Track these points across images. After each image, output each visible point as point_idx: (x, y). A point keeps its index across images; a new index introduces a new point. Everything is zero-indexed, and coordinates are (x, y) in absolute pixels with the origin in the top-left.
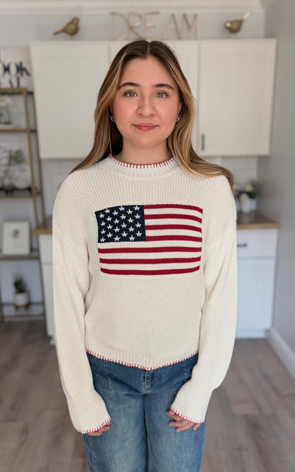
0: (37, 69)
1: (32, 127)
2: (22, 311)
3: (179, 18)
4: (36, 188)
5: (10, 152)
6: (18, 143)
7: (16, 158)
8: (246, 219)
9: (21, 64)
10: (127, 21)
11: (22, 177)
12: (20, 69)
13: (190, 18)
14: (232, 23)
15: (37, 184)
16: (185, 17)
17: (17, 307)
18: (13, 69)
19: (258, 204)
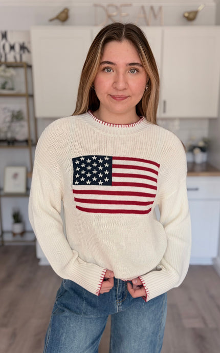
0: (34, 47)
1: (30, 92)
2: (18, 238)
3: (147, 10)
4: (32, 141)
5: (13, 112)
6: (18, 105)
7: (17, 117)
8: (198, 168)
9: (24, 43)
10: (106, 11)
11: (21, 131)
12: (23, 48)
13: (156, 9)
14: (189, 13)
15: (33, 137)
16: (152, 8)
17: (14, 234)
18: (17, 48)
19: (208, 157)
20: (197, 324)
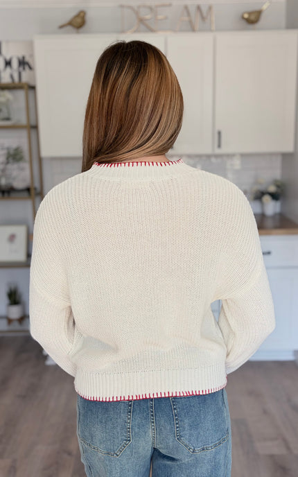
0: (39, 63)
1: (33, 123)
2: (16, 326)
3: (193, 10)
4: (35, 189)
5: (8, 149)
6: (16, 140)
7: (14, 156)
9: (24, 58)
10: (137, 13)
11: (20, 176)
12: (23, 63)
13: (204, 10)
14: (250, 13)
15: (37, 184)
16: (199, 8)
17: (10, 321)
18: (15, 64)
19: (282, 206)
20: (276, 449)
